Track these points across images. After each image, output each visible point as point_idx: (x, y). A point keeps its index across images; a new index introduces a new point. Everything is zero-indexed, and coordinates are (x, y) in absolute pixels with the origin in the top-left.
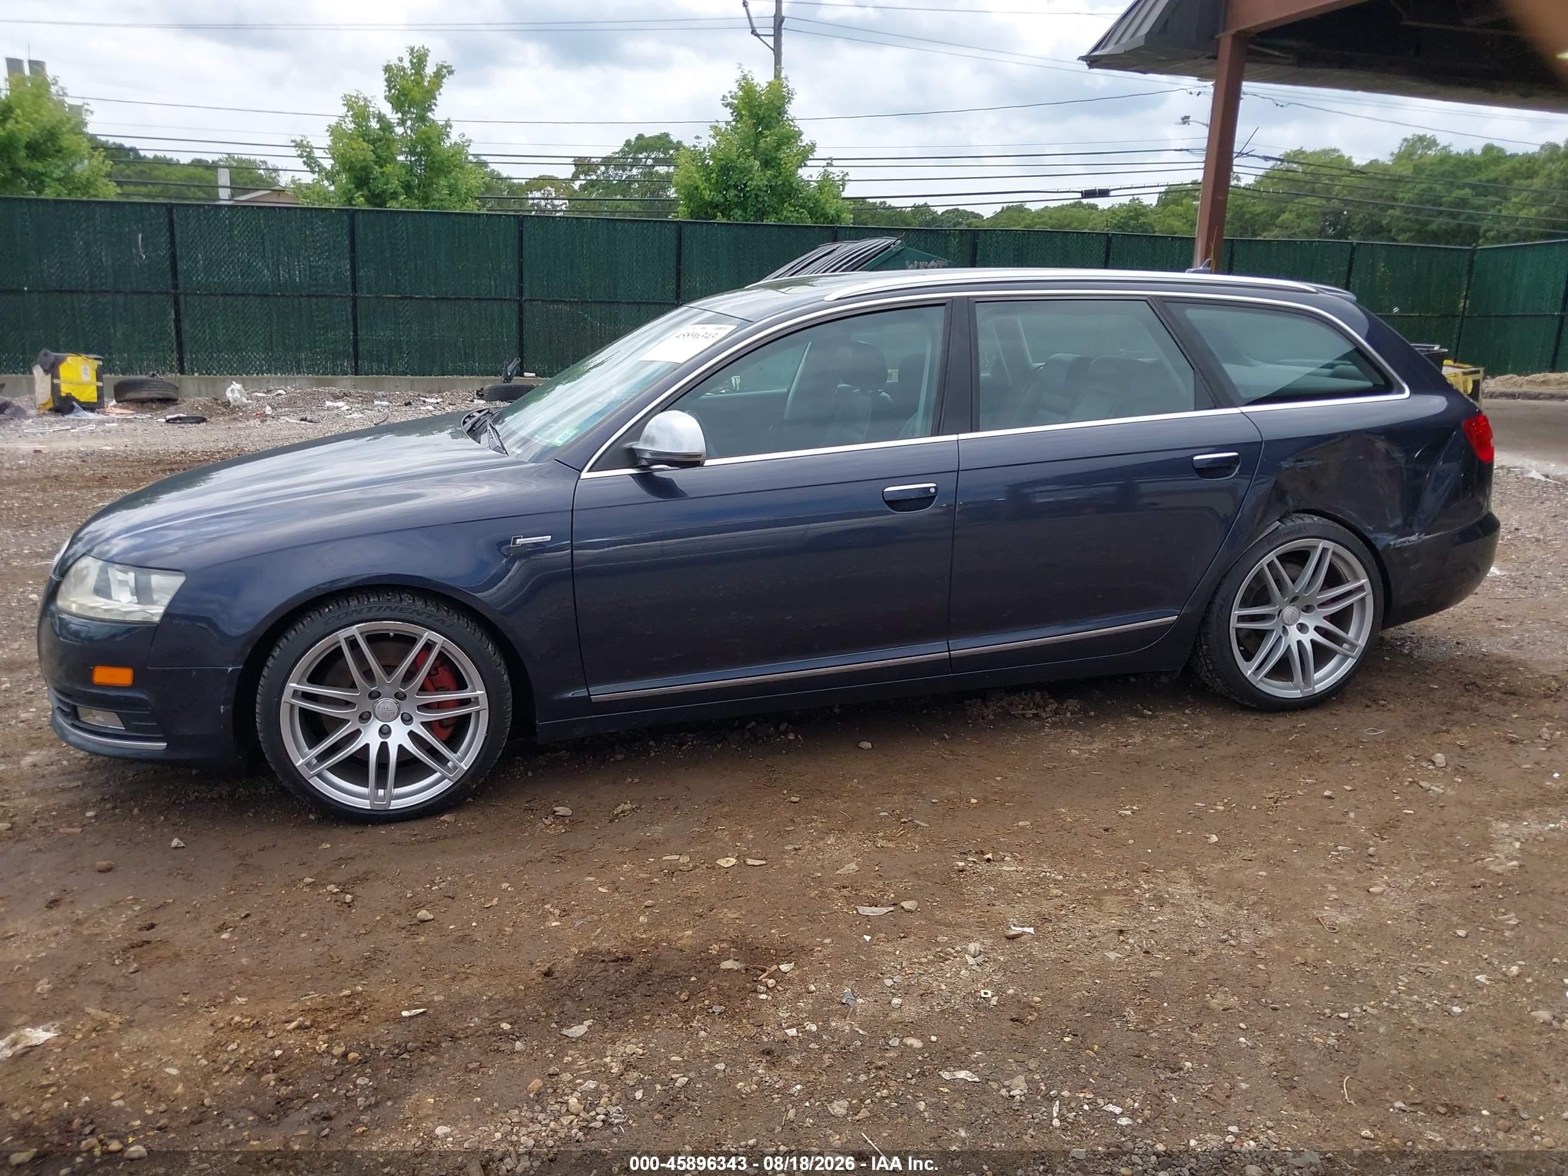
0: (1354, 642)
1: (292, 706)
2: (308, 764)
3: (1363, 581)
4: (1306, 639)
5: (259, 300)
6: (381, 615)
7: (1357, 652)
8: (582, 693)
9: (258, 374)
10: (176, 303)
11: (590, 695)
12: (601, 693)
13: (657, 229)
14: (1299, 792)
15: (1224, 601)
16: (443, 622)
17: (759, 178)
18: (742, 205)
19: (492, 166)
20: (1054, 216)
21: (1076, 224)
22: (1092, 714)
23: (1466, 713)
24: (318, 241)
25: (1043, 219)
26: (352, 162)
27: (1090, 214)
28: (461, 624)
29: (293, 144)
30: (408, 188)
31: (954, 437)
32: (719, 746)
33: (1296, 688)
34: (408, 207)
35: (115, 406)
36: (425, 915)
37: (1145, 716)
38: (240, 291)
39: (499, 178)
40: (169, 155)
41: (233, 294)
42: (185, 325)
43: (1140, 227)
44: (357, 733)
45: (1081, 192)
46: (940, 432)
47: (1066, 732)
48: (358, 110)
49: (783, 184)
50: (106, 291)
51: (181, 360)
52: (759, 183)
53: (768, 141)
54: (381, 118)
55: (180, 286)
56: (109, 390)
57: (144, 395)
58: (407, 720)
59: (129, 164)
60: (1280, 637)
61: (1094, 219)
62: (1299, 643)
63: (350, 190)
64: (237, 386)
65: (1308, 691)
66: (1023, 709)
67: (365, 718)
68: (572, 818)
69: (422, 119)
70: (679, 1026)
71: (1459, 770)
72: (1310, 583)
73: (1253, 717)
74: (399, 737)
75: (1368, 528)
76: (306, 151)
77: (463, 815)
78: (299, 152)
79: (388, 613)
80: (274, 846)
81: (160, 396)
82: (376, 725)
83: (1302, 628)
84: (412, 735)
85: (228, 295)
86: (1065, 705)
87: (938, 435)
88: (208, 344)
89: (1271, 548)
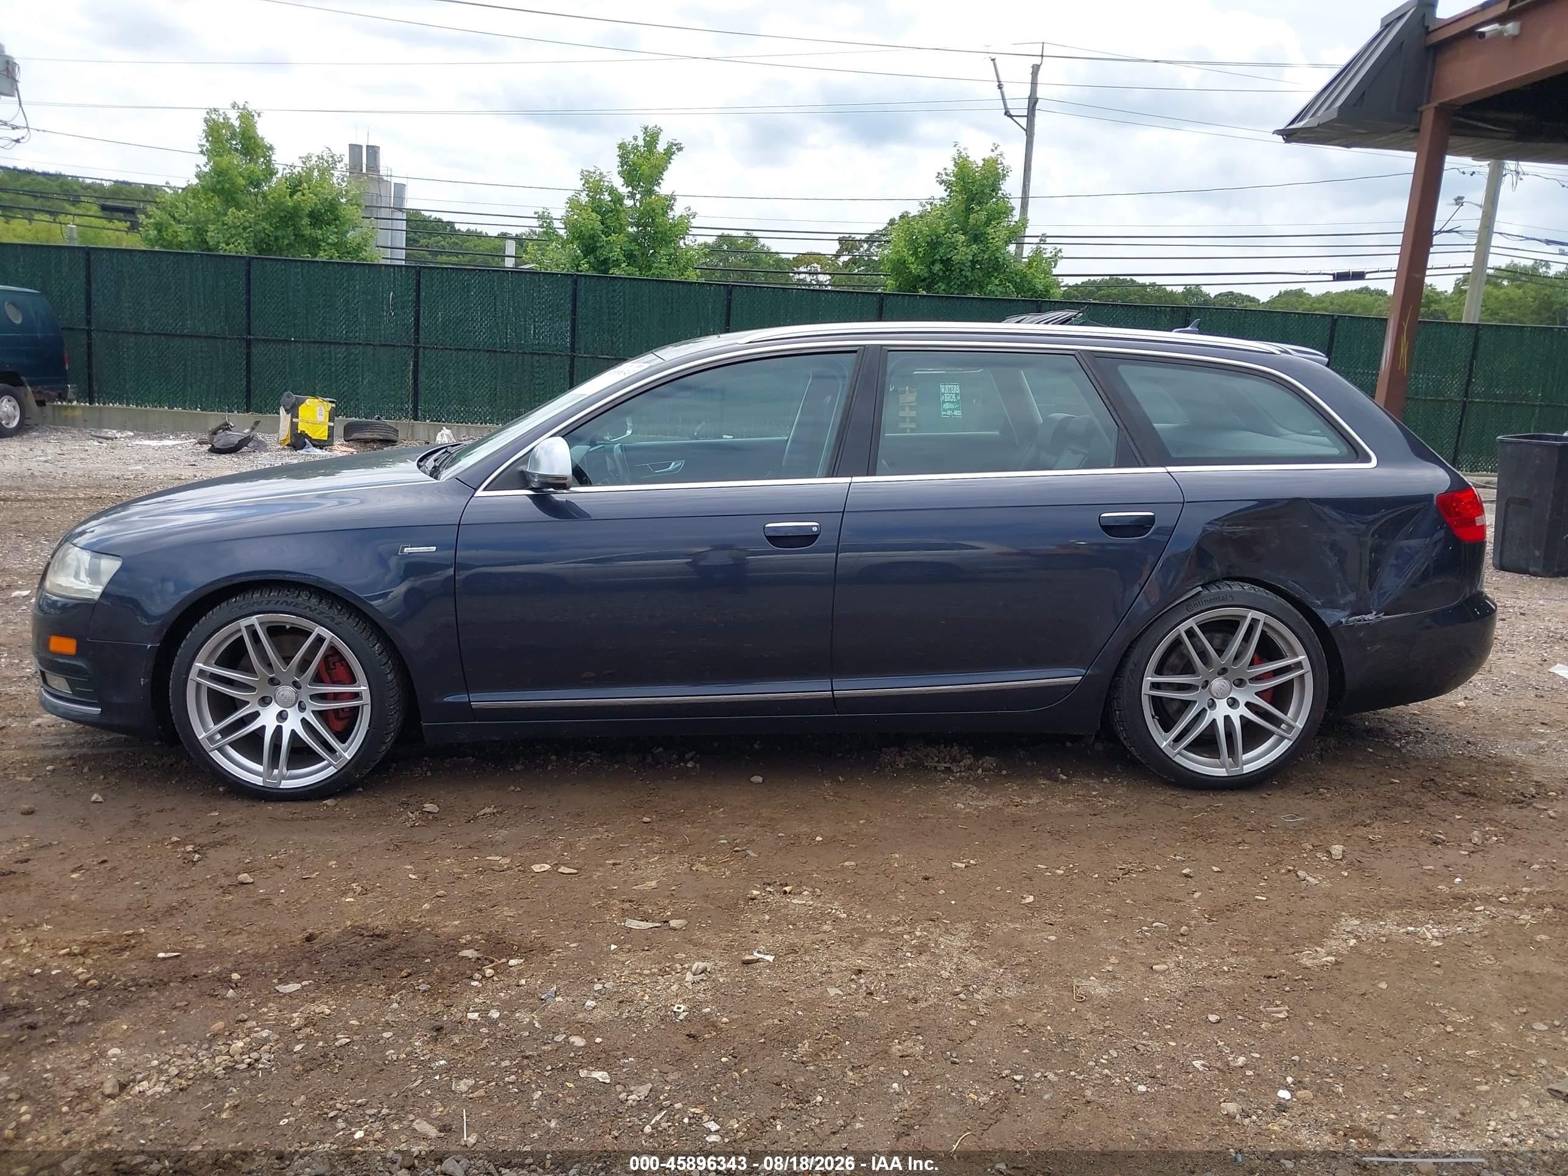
0: (1292, 723)
1: (199, 685)
2: (211, 739)
3: (1301, 658)
4: (1235, 715)
5: (488, 355)
6: (279, 607)
7: (1294, 734)
8: (463, 698)
9: (481, 423)
10: (416, 355)
11: (470, 702)
12: (481, 700)
13: (859, 300)
14: (1157, 867)
15: (1135, 665)
16: (333, 620)
17: (964, 252)
18: (947, 279)
19: (762, 241)
20: (1335, 302)
21: (1359, 310)
22: (1004, 772)
23: (1408, 809)
24: (543, 303)
25: (1324, 305)
26: (581, 231)
27: (1376, 301)
28: (349, 624)
29: (536, 216)
30: (630, 257)
31: (848, 480)
32: (617, 766)
33: (1223, 766)
34: (629, 275)
35: (342, 445)
36: (245, 878)
37: (1056, 780)
38: (471, 347)
39: (769, 253)
40: (479, 229)
41: (466, 349)
42: (422, 377)
43: (1431, 314)
44: (256, 715)
45: (1333, 275)
46: (835, 474)
47: (965, 786)
48: (594, 184)
49: (989, 259)
50: (360, 344)
51: (415, 409)
52: (963, 258)
53: (979, 216)
54: (612, 191)
55: (421, 341)
56: (339, 431)
57: (367, 435)
58: (302, 708)
59: (444, 236)
60: (1204, 710)
61: (1380, 306)
62: (1227, 718)
63: (577, 257)
64: (446, 431)
65: (1235, 771)
66: (937, 762)
67: (265, 701)
68: (436, 815)
69: (650, 192)
70: (380, 996)
71: (1357, 866)
72: (1237, 657)
73: (1170, 792)
74: (293, 724)
75: (1315, 602)
76: (546, 222)
77: (347, 802)
78: (541, 223)
79: (284, 607)
80: (173, 809)
81: (381, 438)
82: (274, 709)
83: (1233, 703)
84: (304, 721)
85: (460, 349)
86: (980, 762)
87: (832, 476)
88: (440, 394)
89: (1190, 614)
